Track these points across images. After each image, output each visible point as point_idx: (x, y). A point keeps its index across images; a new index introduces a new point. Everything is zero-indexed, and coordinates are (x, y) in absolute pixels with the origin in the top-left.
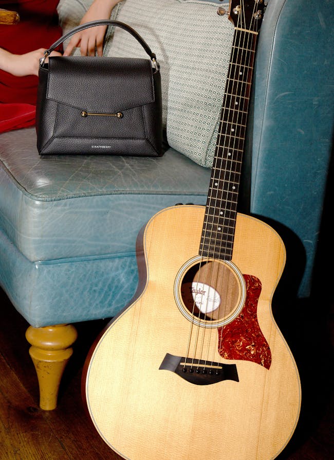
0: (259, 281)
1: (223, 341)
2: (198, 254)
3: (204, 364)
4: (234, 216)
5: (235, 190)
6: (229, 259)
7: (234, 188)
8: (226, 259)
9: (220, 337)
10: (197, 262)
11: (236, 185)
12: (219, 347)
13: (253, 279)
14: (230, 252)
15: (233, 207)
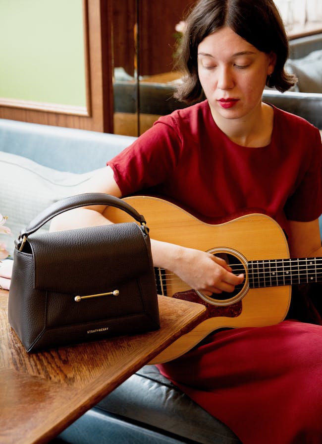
0: (239, 314)
1: (185, 295)
2: (249, 260)
3: (163, 284)
4: (288, 283)
5: (309, 280)
6: (251, 286)
7: (312, 278)
8: (250, 284)
9: (187, 292)
10: (242, 262)
11: (314, 279)
12: (179, 293)
13: (239, 309)
14: (256, 286)
15: (295, 281)
